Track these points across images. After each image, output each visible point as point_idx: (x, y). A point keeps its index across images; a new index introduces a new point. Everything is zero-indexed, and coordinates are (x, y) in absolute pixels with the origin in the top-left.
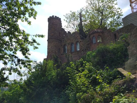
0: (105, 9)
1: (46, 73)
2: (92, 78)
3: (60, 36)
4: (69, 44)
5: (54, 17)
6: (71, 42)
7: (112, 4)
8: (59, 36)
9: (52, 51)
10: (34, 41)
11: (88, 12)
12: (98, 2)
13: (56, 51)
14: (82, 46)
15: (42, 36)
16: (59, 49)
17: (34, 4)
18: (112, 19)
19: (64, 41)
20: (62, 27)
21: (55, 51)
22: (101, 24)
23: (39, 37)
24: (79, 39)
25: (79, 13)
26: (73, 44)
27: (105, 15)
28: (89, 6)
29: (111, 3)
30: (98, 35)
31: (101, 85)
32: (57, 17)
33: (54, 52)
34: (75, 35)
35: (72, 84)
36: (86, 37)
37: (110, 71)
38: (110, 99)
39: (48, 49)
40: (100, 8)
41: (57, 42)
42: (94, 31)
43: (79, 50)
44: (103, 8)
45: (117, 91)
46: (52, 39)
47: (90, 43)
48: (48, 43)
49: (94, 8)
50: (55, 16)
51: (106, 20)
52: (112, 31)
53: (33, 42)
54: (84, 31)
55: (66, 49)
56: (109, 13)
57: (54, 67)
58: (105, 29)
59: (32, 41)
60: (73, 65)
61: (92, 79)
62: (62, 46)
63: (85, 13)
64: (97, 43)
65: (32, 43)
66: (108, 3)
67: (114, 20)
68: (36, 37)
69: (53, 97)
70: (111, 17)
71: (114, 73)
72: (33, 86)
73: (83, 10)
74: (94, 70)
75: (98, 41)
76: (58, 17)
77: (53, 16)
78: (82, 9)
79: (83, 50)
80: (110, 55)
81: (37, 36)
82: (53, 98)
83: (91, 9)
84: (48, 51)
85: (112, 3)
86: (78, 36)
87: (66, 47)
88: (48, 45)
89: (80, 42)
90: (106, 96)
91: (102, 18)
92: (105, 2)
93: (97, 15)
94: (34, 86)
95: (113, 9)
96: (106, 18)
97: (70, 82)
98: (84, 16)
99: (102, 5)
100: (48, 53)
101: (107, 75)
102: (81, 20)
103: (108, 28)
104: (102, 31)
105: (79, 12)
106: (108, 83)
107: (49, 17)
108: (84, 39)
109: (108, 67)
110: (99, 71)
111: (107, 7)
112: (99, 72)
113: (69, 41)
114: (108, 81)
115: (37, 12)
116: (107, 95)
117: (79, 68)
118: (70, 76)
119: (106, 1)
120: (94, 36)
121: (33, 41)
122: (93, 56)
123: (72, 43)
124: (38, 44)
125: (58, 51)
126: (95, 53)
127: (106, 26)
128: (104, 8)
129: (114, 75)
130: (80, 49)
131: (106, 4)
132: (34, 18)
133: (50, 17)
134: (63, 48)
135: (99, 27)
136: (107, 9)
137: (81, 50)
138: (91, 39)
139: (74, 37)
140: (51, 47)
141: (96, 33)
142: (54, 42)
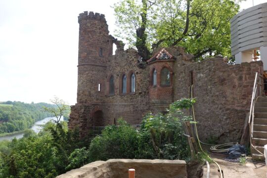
3: (104, 57)
4: (118, 76)
5: (89, 14)
6: (121, 71)
9: (84, 91)
20: (109, 34)
21: (90, 92)
24: (135, 66)
26: (125, 77)
33: (87, 93)
41: (94, 72)
43: (134, 91)
46: (83, 65)
50: (90, 12)
62: (106, 77)
77: (86, 12)
79: (140, 93)
86: (133, 60)
89: (137, 73)
108: (143, 69)
113: (119, 69)
120: (154, 69)
123: (123, 75)
125: (97, 90)
130: (136, 90)
137: (137, 92)
139: (127, 59)
140: (82, 83)
141: (157, 63)
142: (87, 72)
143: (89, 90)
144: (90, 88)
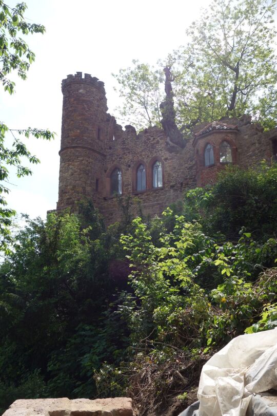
0: (247, 59)
1: (58, 252)
2: (199, 267)
3: (102, 141)
4: (129, 166)
5: (83, 77)
6: (135, 159)
7: (268, 41)
8: (99, 138)
9: (74, 187)
10: (22, 150)
11: (192, 65)
12: (225, 34)
13: (88, 189)
14: (169, 175)
15: (47, 135)
16: (97, 180)
17: (21, 30)
18: (267, 90)
19: (112, 155)
20: (108, 112)
21: (84, 188)
22: (232, 107)
23: (38, 137)
24: (161, 150)
25: (162, 69)
26: (142, 167)
27: (246, 77)
28: (196, 46)
29: (266, 40)
30: (220, 141)
31: (226, 282)
32: (92, 76)
33: (80, 189)
34: (149, 139)
35: (138, 286)
36: (183, 146)
37: (255, 246)
38: (253, 316)
39: (62, 179)
40: (230, 53)
41: (91, 160)
42: (211, 126)
43: (160, 185)
44: (240, 54)
45: (274, 295)
46: (74, 147)
47: (196, 163)
48: (61, 162)
49: (210, 52)
50: (86, 75)
51: (247, 94)
52: (265, 129)
53: (19, 153)
54: (179, 126)
55: (120, 182)
56: (259, 73)
57: (83, 235)
58: (245, 121)
59: (14, 149)
60: (143, 226)
61: (199, 270)
62: (106, 171)
63: (181, 69)
64: (218, 164)
65: (14, 154)
66: (255, 38)
67: (272, 93)
68: (27, 135)
69: (79, 326)
70: (264, 84)
71: (268, 251)
72: (14, 292)
73: (176, 57)
74: (208, 242)
75: (221, 160)
76: (95, 79)
77: (79, 74)
78: (173, 54)
79: (173, 186)
80: (257, 201)
81: (31, 135)
82: (77, 329)
83: (201, 57)
84: (60, 188)
85: (268, 39)
86: (158, 142)
87: (120, 176)
88: (61, 167)
89: (166, 159)
90: (241, 309)
91: (236, 88)
92: (247, 34)
93: (220, 75)
94: (19, 293)
95: (272, 58)
96: (247, 87)
97: (131, 281)
98: (179, 77)
99: (238, 43)
100: (62, 192)
101: (246, 257)
102: (168, 89)
103: (253, 119)
104: (233, 127)
105: (165, 65)
106: (247, 280)
107: (66, 78)
108: (177, 152)
109: (248, 235)
110: (221, 245)
111: (253, 51)
112: (222, 248)
113: (131, 157)
114: (249, 274)
115: (33, 54)
116: (244, 306)
117: (162, 235)
118: (132, 262)
119: (251, 33)
120: (207, 144)
121: (18, 149)
122: (205, 200)
123: (139, 164)
124: (34, 160)
125: (95, 187)
126: (213, 193)
127: (246, 112)
128: (242, 55)
129: (268, 257)
130: (164, 183)
131: (249, 42)
132: (22, 75)
133: (70, 76)
134: (108, 179)
135: (227, 113)
136: (251, 59)
137: (166, 185)
138: (200, 152)
139: (145, 142)
140: (72, 175)
141: (215, 134)
142: (81, 158)
143: (84, 185)
144: (85, 183)
